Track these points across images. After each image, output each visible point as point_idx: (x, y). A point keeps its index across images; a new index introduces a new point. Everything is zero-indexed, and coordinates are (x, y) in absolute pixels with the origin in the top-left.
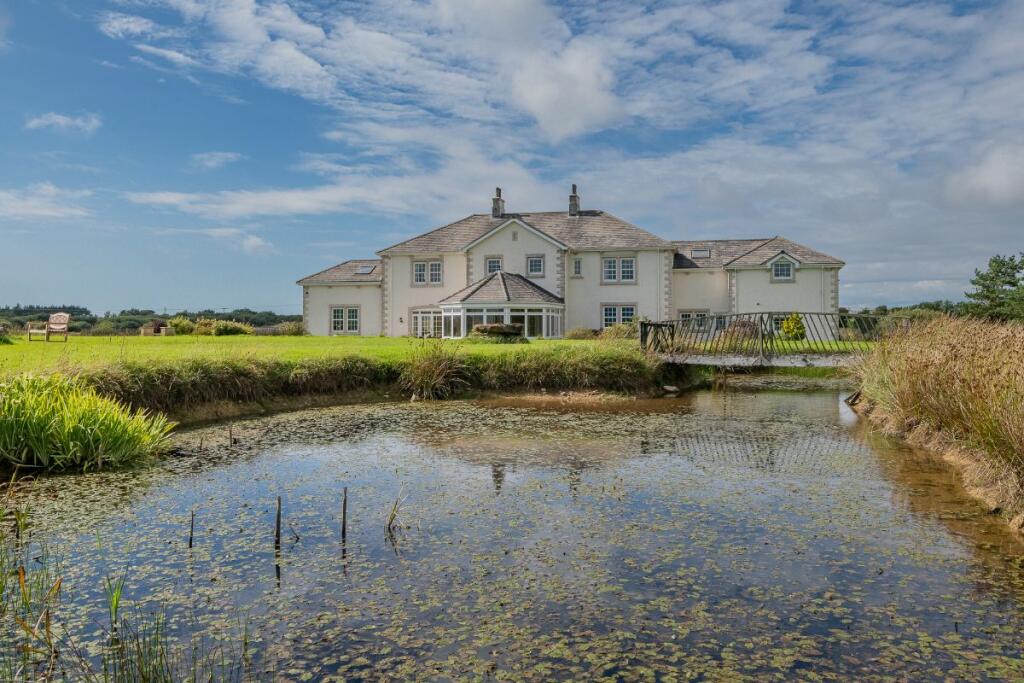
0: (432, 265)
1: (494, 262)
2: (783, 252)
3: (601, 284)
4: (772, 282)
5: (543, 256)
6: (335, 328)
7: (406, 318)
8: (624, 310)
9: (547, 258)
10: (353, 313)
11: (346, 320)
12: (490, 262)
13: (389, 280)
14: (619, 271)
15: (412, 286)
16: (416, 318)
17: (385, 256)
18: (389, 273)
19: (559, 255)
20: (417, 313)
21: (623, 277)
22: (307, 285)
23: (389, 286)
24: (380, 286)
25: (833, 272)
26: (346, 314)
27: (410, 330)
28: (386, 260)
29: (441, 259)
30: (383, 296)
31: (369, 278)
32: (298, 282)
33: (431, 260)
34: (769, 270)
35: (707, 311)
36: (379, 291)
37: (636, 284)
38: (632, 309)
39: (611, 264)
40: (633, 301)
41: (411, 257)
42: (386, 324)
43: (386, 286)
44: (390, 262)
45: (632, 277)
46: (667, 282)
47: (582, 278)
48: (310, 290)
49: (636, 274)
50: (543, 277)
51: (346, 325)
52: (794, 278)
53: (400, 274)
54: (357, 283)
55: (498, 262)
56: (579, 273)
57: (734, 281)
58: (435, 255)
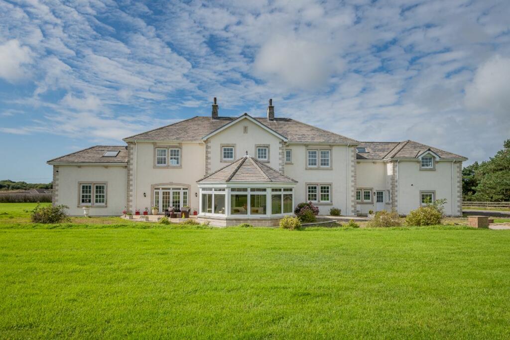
0: (172, 151)
1: (228, 150)
2: (429, 150)
3: (306, 169)
4: (421, 170)
5: (268, 146)
6: (83, 201)
7: (149, 193)
8: (322, 188)
9: (271, 148)
10: (100, 189)
11: (93, 194)
12: (225, 150)
13: (134, 162)
14: (319, 159)
15: (155, 167)
16: (158, 193)
17: (131, 142)
18: (134, 156)
19: (281, 146)
20: (159, 189)
21: (322, 164)
22: (57, 165)
23: (134, 166)
24: (126, 167)
25: (458, 165)
26: (94, 190)
27: (152, 203)
28: (132, 146)
29: (180, 146)
30: (129, 175)
31: (116, 159)
32: (49, 162)
33: (170, 147)
34: (418, 162)
35: (371, 189)
36: (125, 170)
37: (332, 169)
38: (328, 188)
39: (313, 154)
40: (329, 181)
41: (154, 144)
42: (131, 198)
43: (131, 167)
44: (135, 147)
45: (328, 164)
46: (353, 169)
47: (291, 164)
48: (60, 169)
49: (332, 161)
50: (269, 162)
51: (93, 199)
52: (434, 167)
53: (144, 156)
54: (105, 163)
55: (232, 150)
56: (289, 160)
57: (397, 169)
58: (175, 143)
